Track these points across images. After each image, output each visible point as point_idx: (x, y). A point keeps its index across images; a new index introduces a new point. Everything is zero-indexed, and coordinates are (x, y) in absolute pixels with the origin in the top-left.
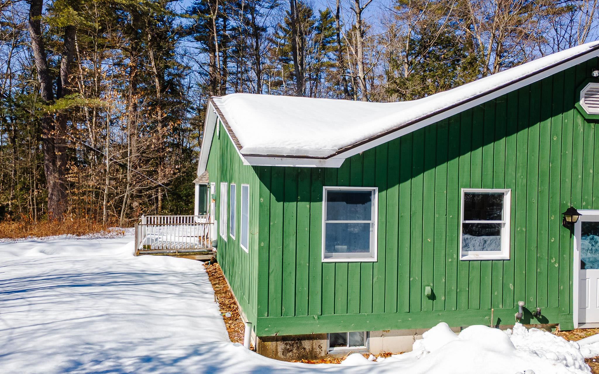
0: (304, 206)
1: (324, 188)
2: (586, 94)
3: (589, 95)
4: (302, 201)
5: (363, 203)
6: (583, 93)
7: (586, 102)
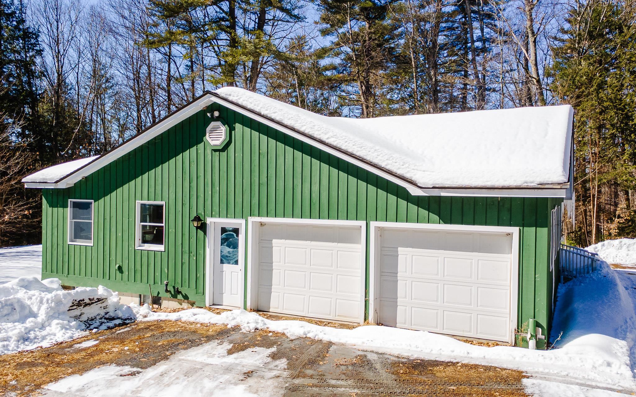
0: (61, 209)
1: (69, 200)
2: (210, 131)
3: (211, 131)
4: (60, 207)
5: (86, 209)
6: (208, 129)
7: (210, 137)
